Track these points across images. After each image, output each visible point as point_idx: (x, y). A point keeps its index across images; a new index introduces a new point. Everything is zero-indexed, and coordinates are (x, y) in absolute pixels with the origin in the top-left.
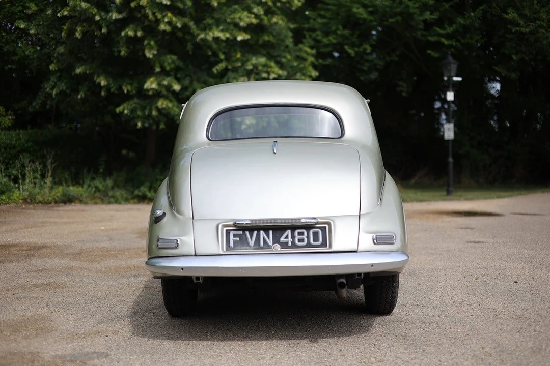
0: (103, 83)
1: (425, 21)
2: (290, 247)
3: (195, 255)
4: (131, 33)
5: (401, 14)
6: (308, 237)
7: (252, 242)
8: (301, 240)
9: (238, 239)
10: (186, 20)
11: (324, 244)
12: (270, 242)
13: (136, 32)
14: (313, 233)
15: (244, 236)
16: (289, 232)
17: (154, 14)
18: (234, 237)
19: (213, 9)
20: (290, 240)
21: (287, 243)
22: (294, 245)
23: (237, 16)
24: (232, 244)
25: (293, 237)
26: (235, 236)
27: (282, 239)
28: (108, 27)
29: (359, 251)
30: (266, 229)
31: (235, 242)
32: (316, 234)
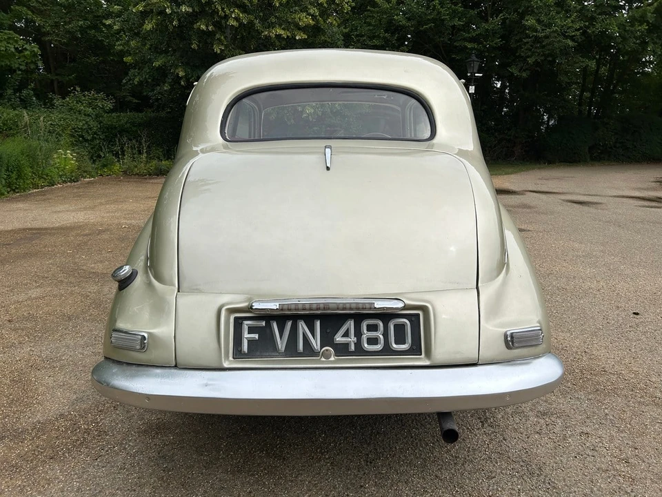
0: (181, 74)
1: (454, 27)
2: (352, 354)
3: (176, 366)
4: (203, 27)
5: (434, 20)
6: (386, 335)
7: (281, 344)
8: (372, 341)
9: (256, 336)
10: (252, 17)
11: (415, 350)
12: (316, 343)
13: (207, 27)
14: (395, 326)
15: (268, 331)
16: (351, 324)
17: (223, 9)
18: (248, 333)
19: (275, 9)
20: (352, 339)
21: (347, 345)
22: (360, 351)
23: (297, 16)
24: (245, 347)
25: (358, 334)
26: (251, 330)
27: (339, 338)
28: (179, 20)
29: (480, 363)
30: (309, 319)
31: (250, 342)
32: (400, 329)
